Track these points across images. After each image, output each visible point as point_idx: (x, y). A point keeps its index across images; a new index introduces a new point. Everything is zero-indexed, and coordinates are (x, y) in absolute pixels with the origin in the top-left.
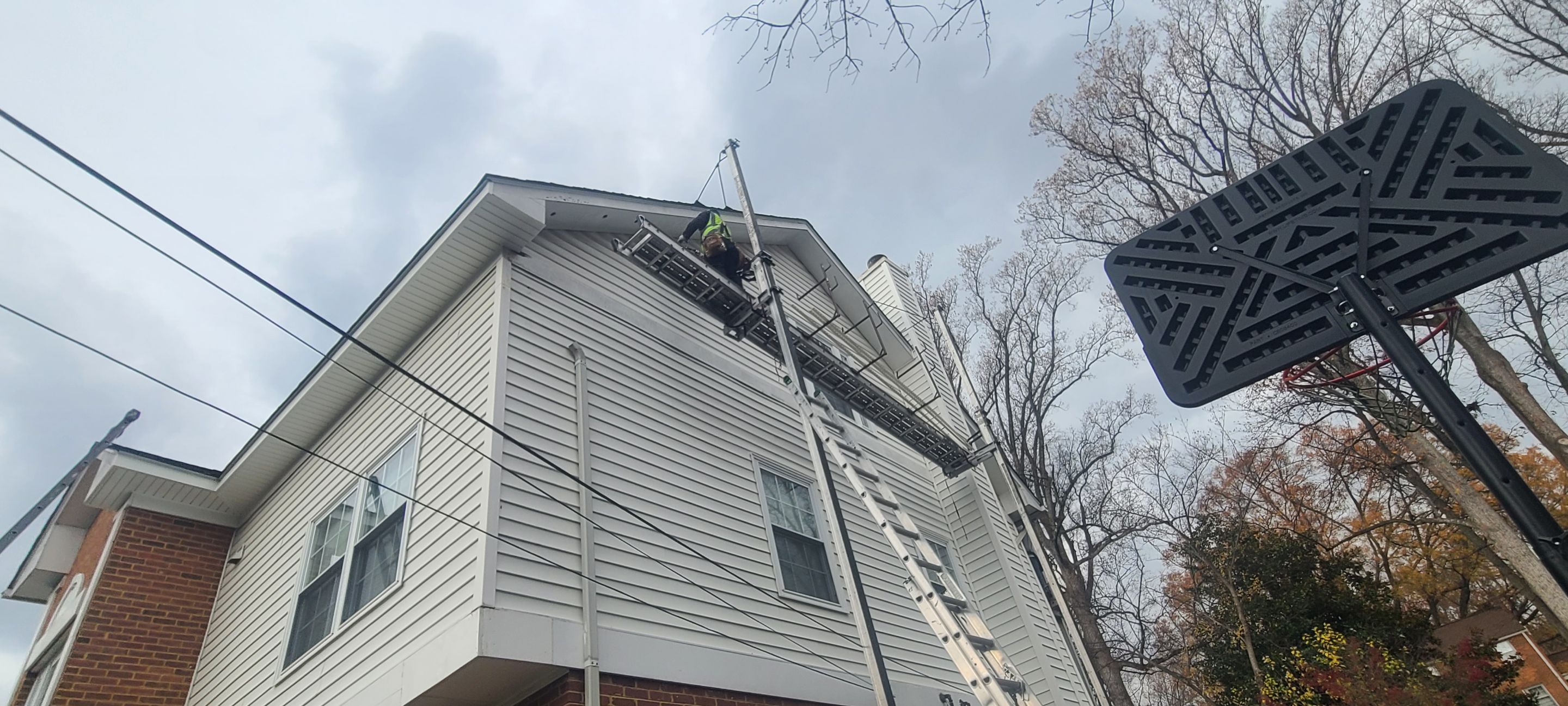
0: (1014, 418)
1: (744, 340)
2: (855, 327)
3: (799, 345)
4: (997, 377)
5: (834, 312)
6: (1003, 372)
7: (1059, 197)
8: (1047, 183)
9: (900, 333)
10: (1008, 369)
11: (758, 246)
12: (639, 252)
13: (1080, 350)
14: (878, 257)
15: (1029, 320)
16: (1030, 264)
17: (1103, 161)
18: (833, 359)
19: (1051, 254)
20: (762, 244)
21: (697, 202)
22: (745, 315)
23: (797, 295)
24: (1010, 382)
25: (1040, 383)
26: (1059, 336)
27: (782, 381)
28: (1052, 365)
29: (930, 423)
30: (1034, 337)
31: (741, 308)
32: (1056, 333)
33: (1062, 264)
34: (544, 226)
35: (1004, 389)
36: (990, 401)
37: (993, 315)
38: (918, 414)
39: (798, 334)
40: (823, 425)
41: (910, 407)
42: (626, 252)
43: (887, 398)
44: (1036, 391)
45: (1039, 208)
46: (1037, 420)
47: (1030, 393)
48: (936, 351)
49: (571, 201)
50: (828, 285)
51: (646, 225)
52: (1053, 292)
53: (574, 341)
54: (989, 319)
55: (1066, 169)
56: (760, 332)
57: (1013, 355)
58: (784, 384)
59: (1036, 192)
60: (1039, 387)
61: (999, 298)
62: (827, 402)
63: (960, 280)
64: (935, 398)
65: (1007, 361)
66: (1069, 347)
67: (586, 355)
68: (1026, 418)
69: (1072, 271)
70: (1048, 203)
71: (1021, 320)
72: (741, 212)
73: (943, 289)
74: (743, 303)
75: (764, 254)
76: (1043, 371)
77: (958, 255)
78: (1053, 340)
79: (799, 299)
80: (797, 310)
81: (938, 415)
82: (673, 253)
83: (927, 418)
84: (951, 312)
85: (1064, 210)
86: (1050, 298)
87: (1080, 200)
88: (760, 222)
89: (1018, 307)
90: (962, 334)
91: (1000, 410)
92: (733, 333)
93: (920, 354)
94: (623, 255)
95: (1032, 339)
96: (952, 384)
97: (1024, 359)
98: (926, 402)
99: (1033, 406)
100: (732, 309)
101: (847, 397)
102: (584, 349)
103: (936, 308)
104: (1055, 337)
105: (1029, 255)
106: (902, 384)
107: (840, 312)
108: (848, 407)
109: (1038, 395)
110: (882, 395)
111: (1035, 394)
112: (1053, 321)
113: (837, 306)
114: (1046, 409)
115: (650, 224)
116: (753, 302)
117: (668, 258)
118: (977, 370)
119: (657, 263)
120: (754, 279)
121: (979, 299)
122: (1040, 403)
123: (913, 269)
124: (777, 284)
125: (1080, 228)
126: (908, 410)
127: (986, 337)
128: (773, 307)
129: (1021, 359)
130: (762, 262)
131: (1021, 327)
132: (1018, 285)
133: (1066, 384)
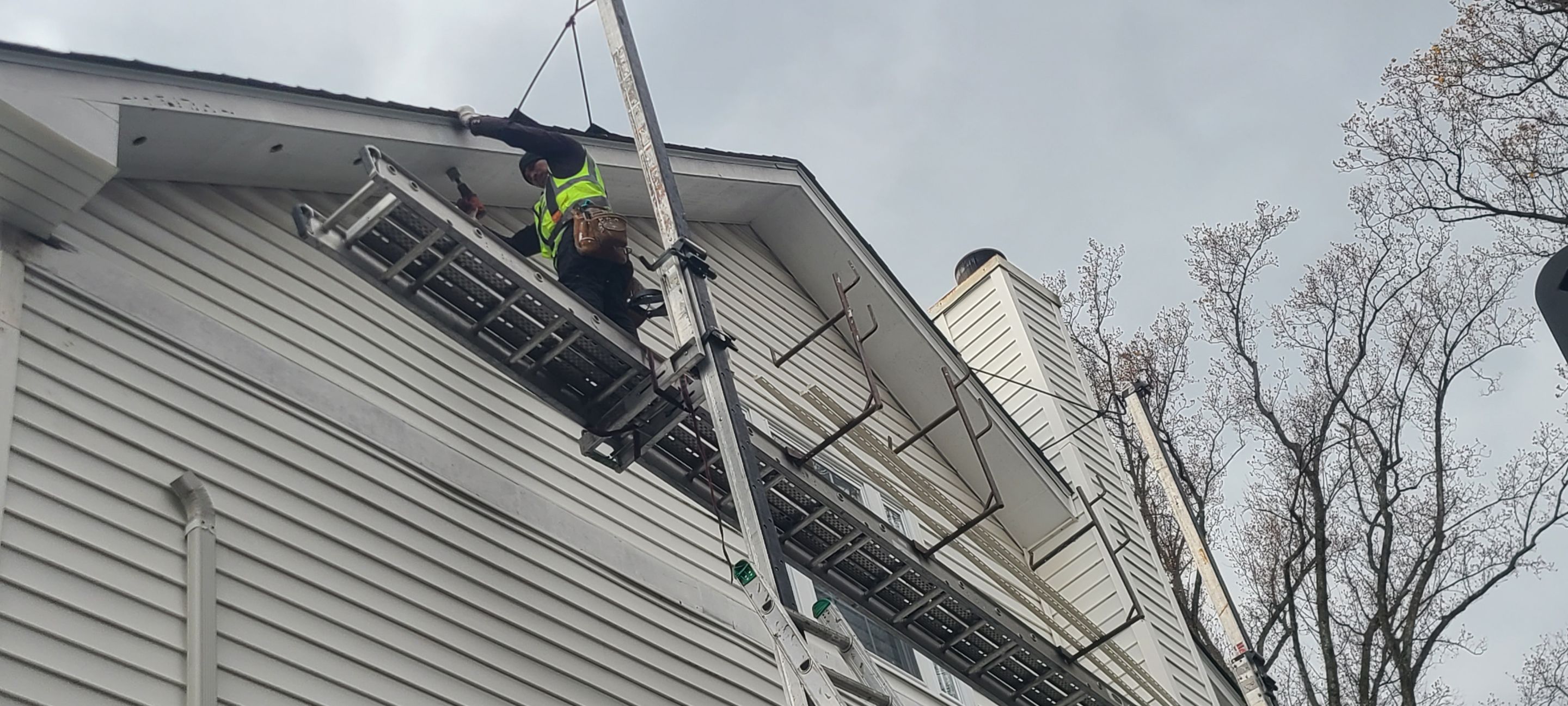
0: (1341, 674)
1: (634, 467)
2: (922, 434)
3: (776, 481)
4: (1296, 564)
5: (867, 395)
6: (1310, 552)
7: (1446, 105)
8: (1414, 67)
9: (1039, 451)
10: (1322, 544)
11: (672, 226)
12: (366, 240)
13: (1508, 495)
14: (979, 258)
15: (1375, 418)
16: (1374, 274)
17: (1559, 14)
18: (863, 518)
19: (1427, 248)
20: (683, 221)
21: (517, 114)
22: (634, 406)
23: (773, 352)
24: (1329, 577)
25: (1409, 581)
26: (1455, 461)
27: (726, 573)
28: (1439, 535)
29: (1115, 686)
30: (1388, 462)
31: (630, 385)
32: (1445, 451)
33: (1459, 273)
34: (115, 172)
35: (1313, 595)
36: (1279, 627)
37: (1281, 404)
38: (1084, 662)
39: (775, 455)
40: (832, 689)
41: (1065, 644)
42: (331, 239)
43: (1002, 619)
44: (1398, 603)
45: (1396, 130)
46: (1401, 679)
47: (1382, 606)
48: (1130, 499)
49: (186, 107)
50: (852, 326)
51: (383, 171)
52: (1437, 347)
53: (184, 469)
54: (1270, 415)
55: (1463, 34)
56: (673, 448)
57: (1335, 508)
58: (736, 582)
59: (1387, 89)
60: (1405, 592)
61: (1297, 360)
62: (846, 630)
63: (1195, 315)
64: (1130, 622)
65: (1321, 523)
66: (1482, 489)
67: (216, 506)
68: (1373, 674)
69: (1486, 295)
70: (1419, 118)
71: (1355, 416)
72: (631, 140)
73: (1151, 336)
74: (632, 372)
75: (687, 247)
76: (1415, 552)
77: (1187, 252)
78: (1440, 470)
79: (778, 364)
80: (772, 391)
81: (1136, 666)
82: (452, 242)
83: (1107, 672)
84: (1173, 396)
85: (1461, 137)
86: (1428, 361)
87: (1501, 113)
88: (678, 166)
89: (1346, 385)
90: (1203, 454)
91: (1305, 653)
92: (605, 449)
93: (1088, 506)
94: (321, 247)
95: (1385, 467)
96: (1177, 582)
97: (1365, 517)
98: (1106, 631)
99: (1391, 643)
100: (603, 386)
101: (900, 619)
102: (210, 491)
103: (1131, 387)
104: (1445, 462)
105: (1371, 251)
106: (1043, 585)
107: (881, 393)
108: (902, 643)
109: (1402, 613)
110: (991, 611)
111: (1394, 611)
112: (1438, 419)
113: (874, 377)
114: (1426, 651)
115: (394, 168)
116: (658, 369)
117: (441, 257)
118: (1244, 546)
119: (411, 270)
120: (662, 312)
121: (1243, 363)
122: (1408, 638)
123: (1074, 286)
124: (721, 323)
125: (1503, 183)
126: (1059, 651)
127: (1265, 461)
128: (710, 384)
129: (1358, 520)
130: (682, 268)
131: (1353, 436)
132: (1345, 329)
133: (1476, 584)
